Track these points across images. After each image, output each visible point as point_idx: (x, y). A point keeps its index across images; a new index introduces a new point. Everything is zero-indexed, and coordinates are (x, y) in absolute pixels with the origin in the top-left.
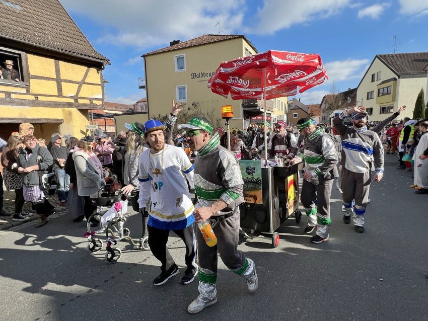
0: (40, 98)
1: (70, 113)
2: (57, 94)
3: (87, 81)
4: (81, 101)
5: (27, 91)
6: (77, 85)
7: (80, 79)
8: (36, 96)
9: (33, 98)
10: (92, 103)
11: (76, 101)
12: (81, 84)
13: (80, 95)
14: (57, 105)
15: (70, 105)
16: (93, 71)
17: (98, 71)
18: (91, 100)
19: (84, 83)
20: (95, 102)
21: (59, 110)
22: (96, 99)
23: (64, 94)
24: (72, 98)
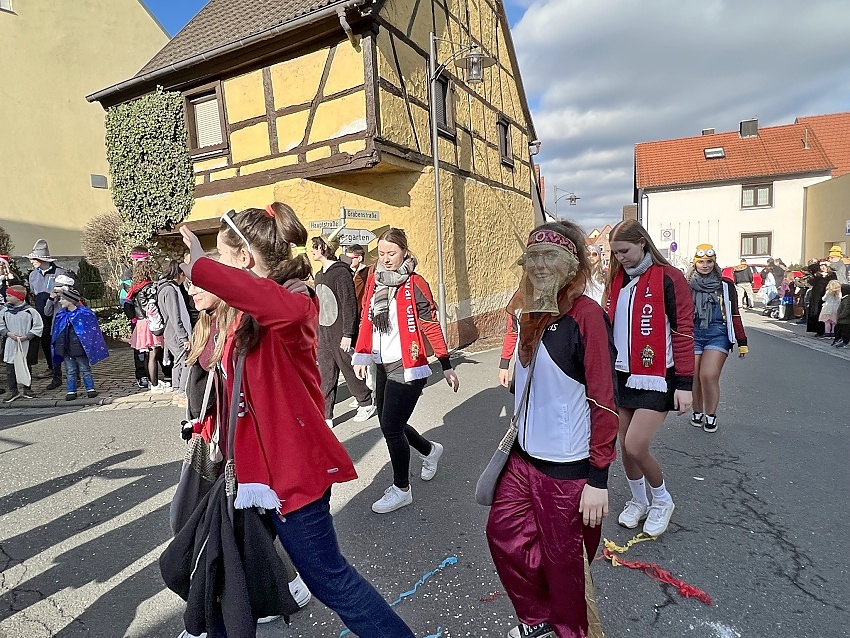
0: (245, 171)
3: (327, 92)
4: (312, 156)
5: (228, 160)
6: (306, 113)
7: (310, 96)
8: (239, 165)
9: (234, 173)
10: (337, 152)
11: (303, 157)
12: (312, 106)
13: (313, 139)
16: (346, 45)
17: (355, 44)
18: (333, 144)
20: (343, 148)
23: (281, 147)
24: (295, 153)
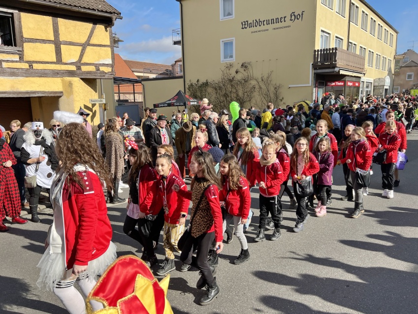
0: (35, 66)
1: (70, 84)
2: (55, 60)
3: (92, 41)
4: (84, 69)
5: (20, 58)
6: (80, 48)
7: (83, 40)
8: (31, 63)
9: (26, 66)
10: (98, 70)
11: (79, 68)
12: (84, 46)
13: (84, 60)
14: (56, 74)
15: (71, 74)
16: (100, 28)
17: (106, 29)
18: (97, 66)
19: (89, 45)
20: (102, 69)
21: (58, 80)
22: (104, 65)
23: (64, 60)
24: (74, 65)
